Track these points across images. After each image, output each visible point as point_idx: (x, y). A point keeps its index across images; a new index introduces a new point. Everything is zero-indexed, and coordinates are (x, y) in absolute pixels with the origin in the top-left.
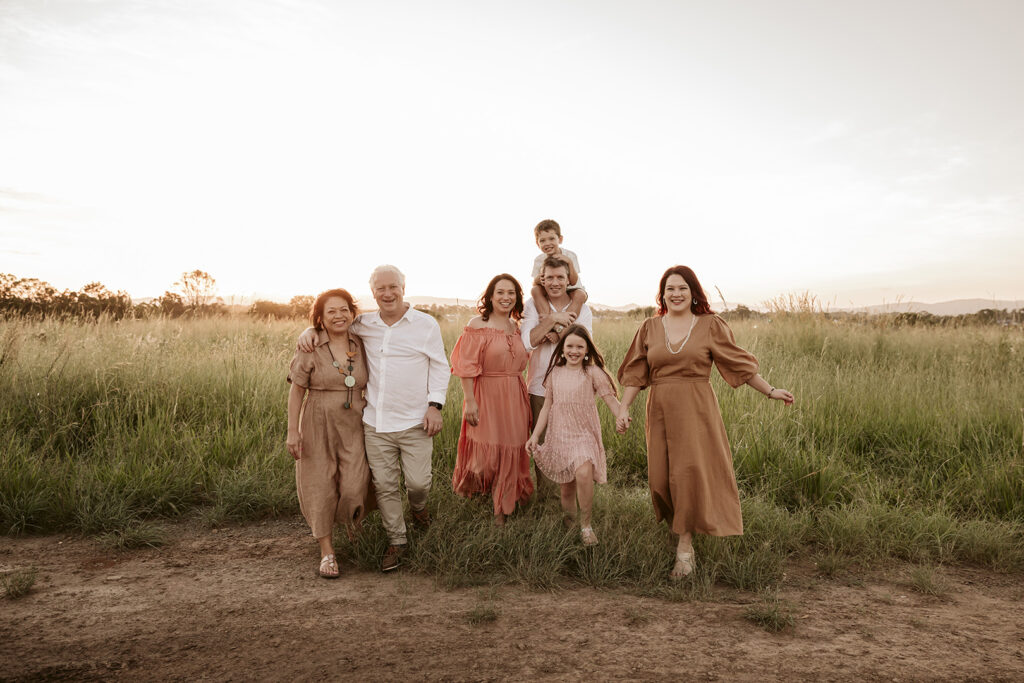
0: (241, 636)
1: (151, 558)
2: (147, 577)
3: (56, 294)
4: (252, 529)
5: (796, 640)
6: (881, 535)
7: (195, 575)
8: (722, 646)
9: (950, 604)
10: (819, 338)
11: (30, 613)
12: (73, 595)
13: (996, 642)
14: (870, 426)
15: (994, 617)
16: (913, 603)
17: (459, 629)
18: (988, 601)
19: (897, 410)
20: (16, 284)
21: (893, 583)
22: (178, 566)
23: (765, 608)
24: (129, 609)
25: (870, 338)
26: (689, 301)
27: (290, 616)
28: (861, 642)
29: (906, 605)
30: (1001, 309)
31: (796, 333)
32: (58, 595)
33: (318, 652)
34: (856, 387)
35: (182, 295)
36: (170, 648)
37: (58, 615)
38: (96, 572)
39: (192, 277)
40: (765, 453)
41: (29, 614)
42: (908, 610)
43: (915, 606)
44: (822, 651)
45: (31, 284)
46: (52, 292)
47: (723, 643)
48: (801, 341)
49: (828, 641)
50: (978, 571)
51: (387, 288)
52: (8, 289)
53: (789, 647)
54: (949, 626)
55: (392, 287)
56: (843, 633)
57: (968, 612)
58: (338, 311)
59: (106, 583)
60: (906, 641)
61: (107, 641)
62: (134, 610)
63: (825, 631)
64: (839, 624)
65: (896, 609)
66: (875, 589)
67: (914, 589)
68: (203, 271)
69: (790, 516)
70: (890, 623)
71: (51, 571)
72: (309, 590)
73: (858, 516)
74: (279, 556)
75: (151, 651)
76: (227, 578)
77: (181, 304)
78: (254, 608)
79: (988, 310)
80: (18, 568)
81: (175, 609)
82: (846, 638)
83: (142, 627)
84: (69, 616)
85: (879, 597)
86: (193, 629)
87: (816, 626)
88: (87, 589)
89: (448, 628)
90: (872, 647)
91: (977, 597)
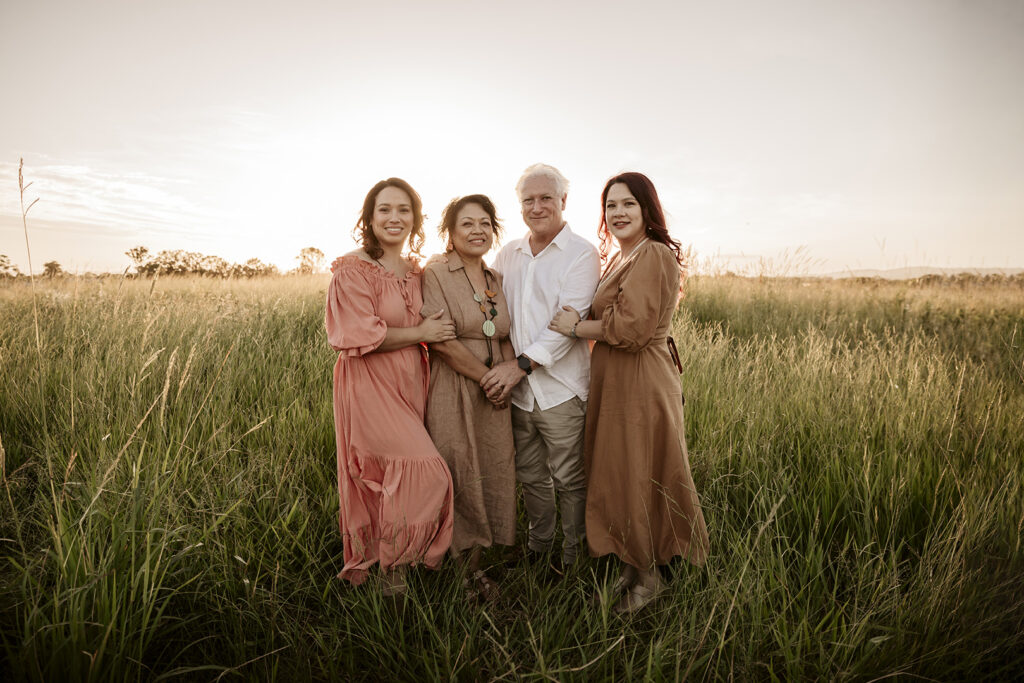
20: (203, 259)
45: (212, 260)
51: (536, 199)
55: (544, 198)
68: (316, 247)
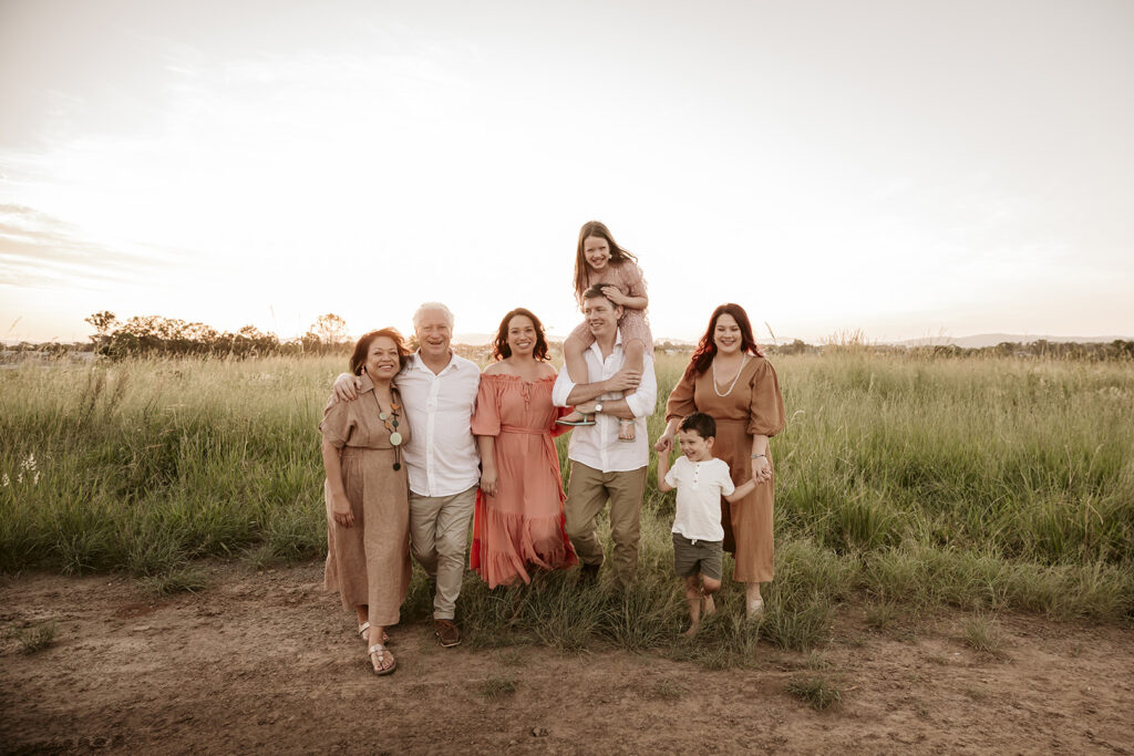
0: (241, 707)
1: (187, 605)
2: (174, 628)
3: (217, 336)
4: (297, 571)
5: (843, 720)
6: (931, 579)
7: (221, 626)
8: (760, 732)
9: (1006, 662)
10: (867, 370)
11: (42, 671)
12: (93, 649)
13: (1063, 716)
14: (915, 458)
15: (1054, 681)
16: (968, 662)
17: (472, 703)
18: (1045, 658)
19: (941, 442)
20: (185, 328)
21: (944, 636)
22: (210, 615)
23: (811, 678)
24: (140, 669)
25: (910, 369)
26: (739, 342)
27: (300, 682)
28: (915, 721)
29: (961, 665)
30: (1017, 342)
31: (845, 367)
32: (77, 649)
33: (313, 733)
34: (900, 418)
35: (320, 335)
36: (164, 721)
37: (66, 674)
38: (128, 621)
39: (326, 319)
40: (814, 492)
41: (38, 673)
42: (963, 671)
43: (971, 666)
44: (872, 737)
45: (197, 327)
46: (214, 334)
47: (761, 727)
48: (849, 374)
49: (880, 721)
50: (1030, 619)
51: (435, 328)
52: (179, 332)
53: (836, 732)
54: (1008, 695)
55: (441, 327)
56: (895, 709)
57: (1026, 673)
58: (386, 353)
59: (133, 634)
60: (964, 720)
61: (102, 710)
62: (144, 670)
63: (876, 707)
64: (891, 695)
65: (952, 671)
66: (927, 644)
67: (968, 645)
68: (335, 314)
69: (839, 559)
70: (946, 695)
71: (84, 619)
72: (330, 647)
73: (907, 560)
74: (313, 604)
75: (145, 723)
76: (253, 631)
77: (319, 342)
78: (266, 670)
79: (1007, 344)
80: (58, 613)
81: (186, 669)
82: (899, 716)
83: (145, 689)
84: (76, 676)
85: (932, 654)
86: (197, 696)
87: (866, 700)
88: (109, 641)
89: (461, 702)
90: (928, 729)
91: (1034, 652)
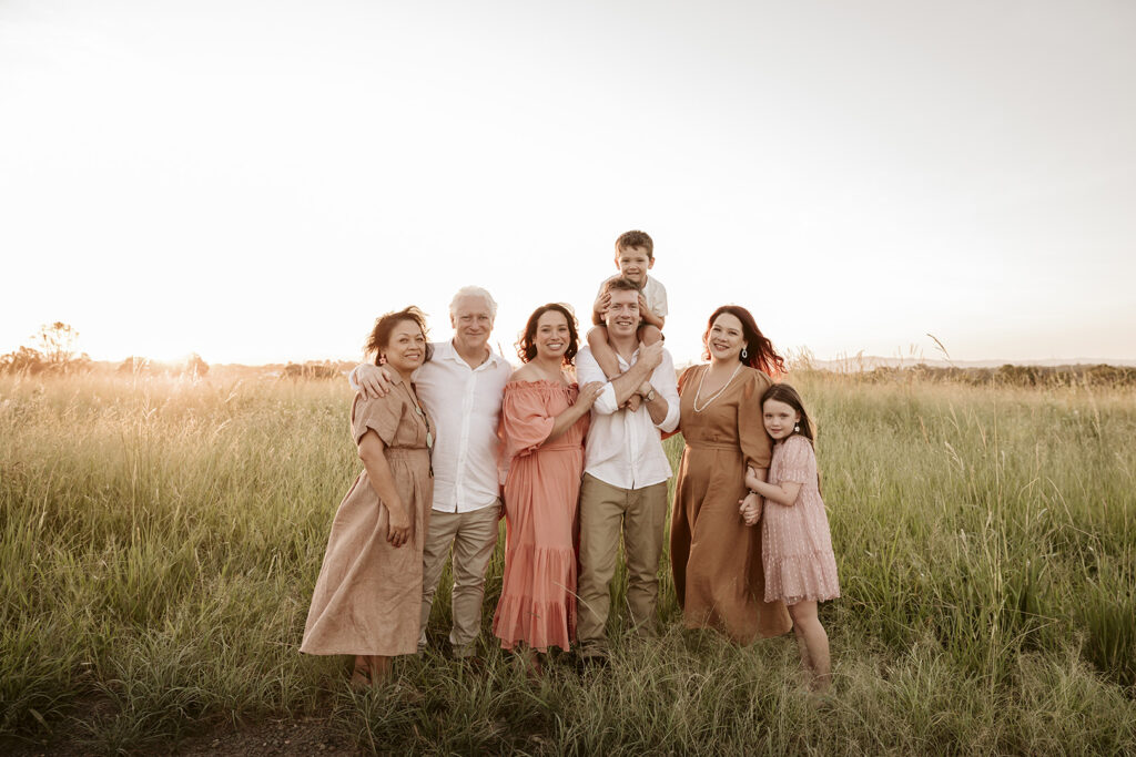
35: (39, 349)
39: (51, 329)
51: (475, 318)
55: (482, 317)
58: (413, 340)
68: (65, 323)
77: (39, 360)
